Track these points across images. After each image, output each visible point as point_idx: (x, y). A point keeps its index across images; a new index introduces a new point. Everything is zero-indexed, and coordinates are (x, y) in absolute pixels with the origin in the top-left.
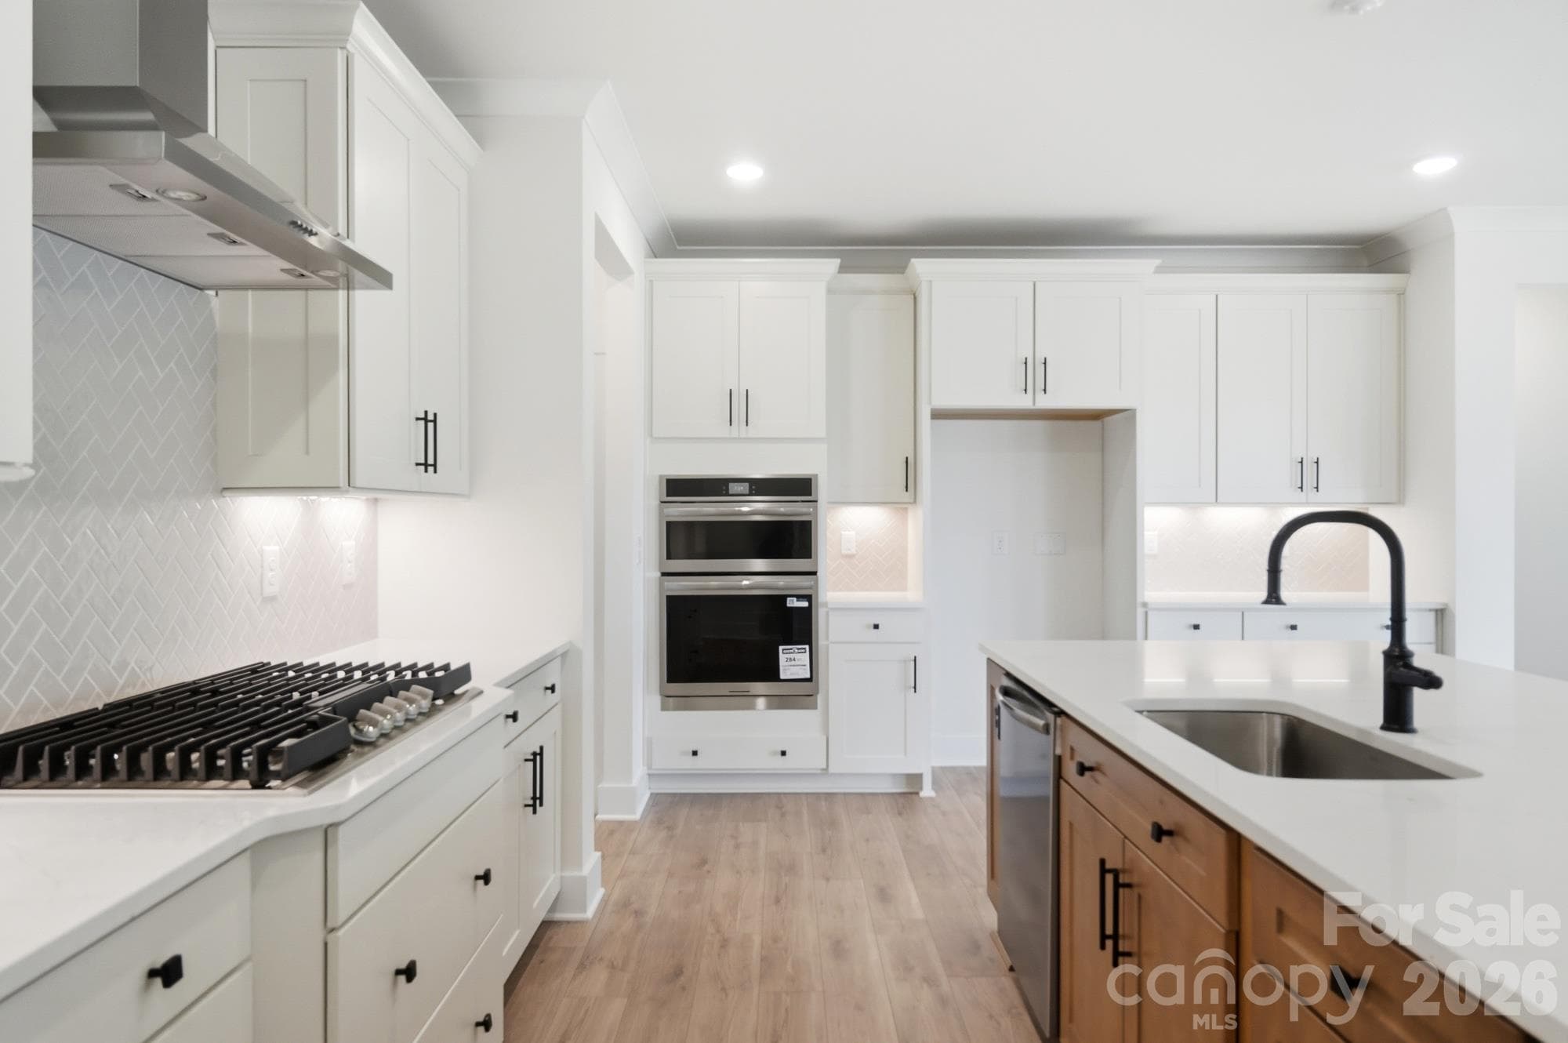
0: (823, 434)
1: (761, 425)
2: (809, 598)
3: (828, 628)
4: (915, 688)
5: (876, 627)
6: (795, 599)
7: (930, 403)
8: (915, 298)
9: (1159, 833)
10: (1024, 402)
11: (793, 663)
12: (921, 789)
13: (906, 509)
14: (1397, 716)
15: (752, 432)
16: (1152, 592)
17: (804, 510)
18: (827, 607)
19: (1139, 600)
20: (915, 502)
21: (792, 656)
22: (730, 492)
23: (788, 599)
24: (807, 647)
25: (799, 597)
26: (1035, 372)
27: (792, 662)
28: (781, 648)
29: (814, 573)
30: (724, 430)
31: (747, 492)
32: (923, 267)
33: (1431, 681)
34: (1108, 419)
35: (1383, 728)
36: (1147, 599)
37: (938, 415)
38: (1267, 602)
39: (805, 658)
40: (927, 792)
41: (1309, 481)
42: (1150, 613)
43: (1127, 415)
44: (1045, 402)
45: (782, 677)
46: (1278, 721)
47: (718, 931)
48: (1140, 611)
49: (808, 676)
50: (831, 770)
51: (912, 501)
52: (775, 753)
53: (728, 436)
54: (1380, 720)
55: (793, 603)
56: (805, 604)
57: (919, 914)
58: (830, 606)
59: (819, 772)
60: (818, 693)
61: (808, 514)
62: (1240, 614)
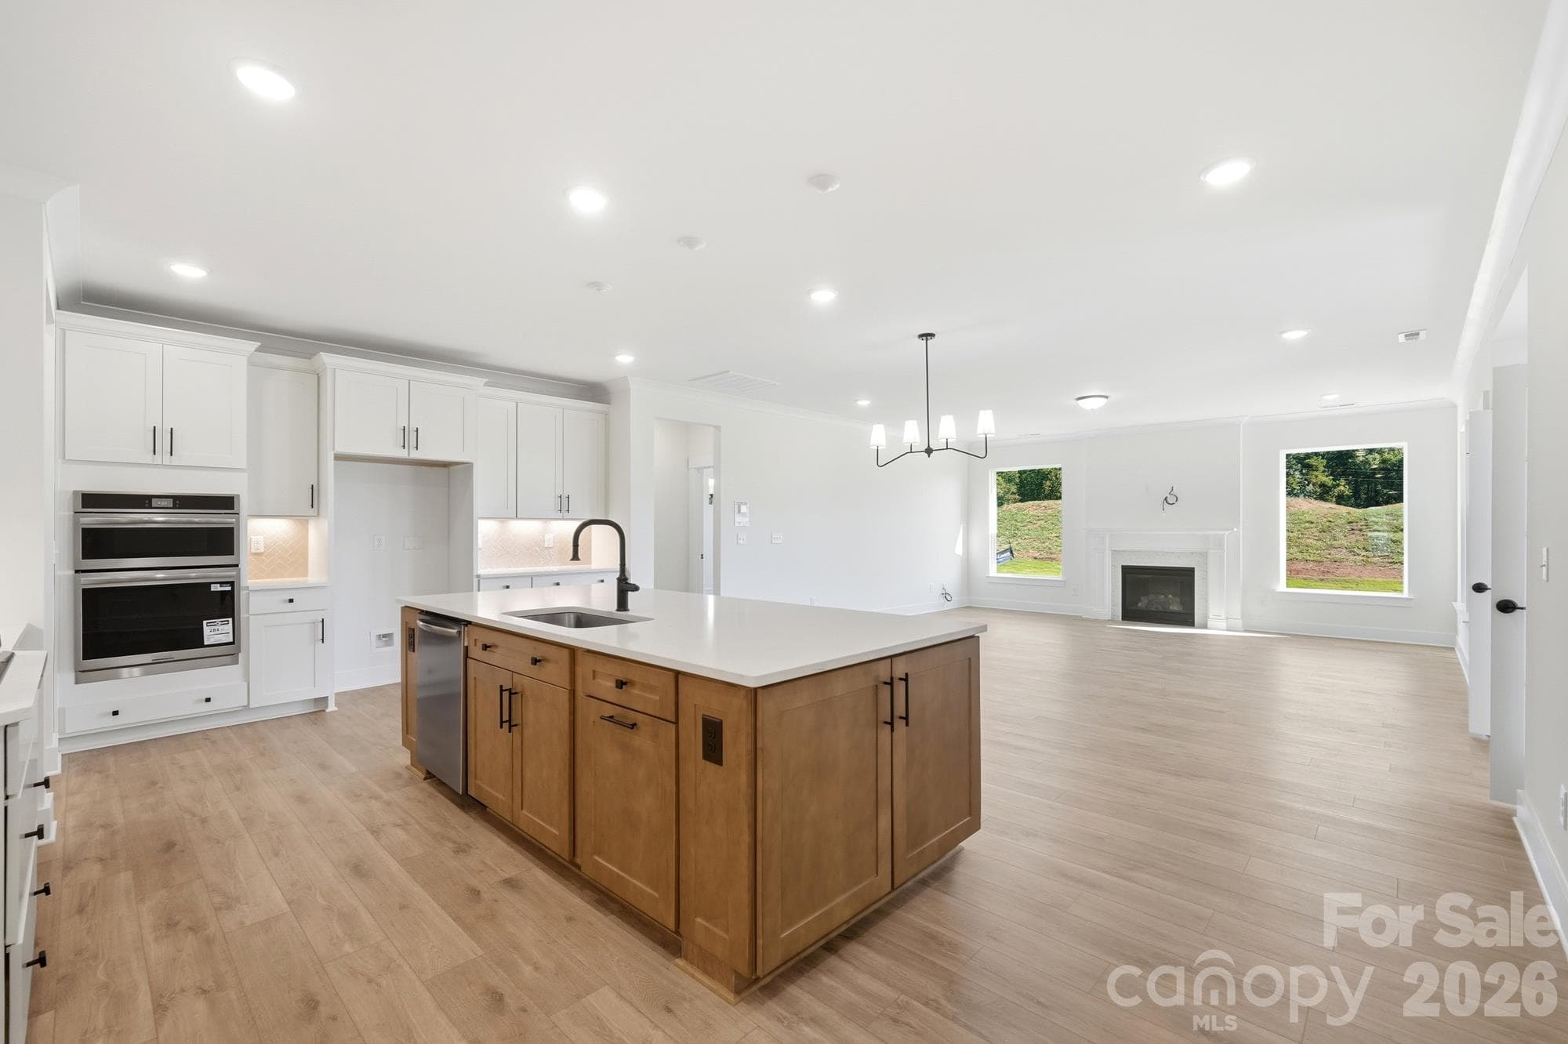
0: (243, 464)
1: (183, 455)
2: (232, 584)
3: (250, 605)
4: (323, 640)
5: (291, 601)
6: (219, 585)
7: (334, 449)
8: (319, 378)
9: (535, 661)
10: (402, 454)
11: (217, 632)
12: (327, 707)
13: (307, 521)
14: (622, 605)
15: (175, 460)
16: (482, 569)
17: (230, 520)
18: (248, 590)
19: (475, 574)
20: (318, 514)
21: (216, 627)
22: (153, 506)
23: (212, 585)
24: (230, 620)
25: (221, 583)
26: (409, 435)
27: (215, 632)
28: (205, 622)
29: (237, 566)
30: (148, 458)
31: (172, 506)
32: (328, 359)
33: (635, 588)
34: (452, 468)
35: (618, 610)
36: (479, 573)
37: (339, 458)
38: (572, 560)
39: (229, 628)
40: (332, 707)
41: (565, 508)
42: (481, 581)
43: (467, 467)
44: (415, 455)
45: (205, 643)
46: (572, 616)
47: (194, 815)
48: (475, 580)
49: (231, 640)
50: (251, 707)
51: (316, 515)
52: (199, 701)
53: (151, 463)
54: (616, 608)
55: (215, 588)
56: (229, 588)
57: (354, 769)
58: (250, 589)
59: (240, 709)
60: (240, 652)
61: (232, 523)
62: (530, 579)
